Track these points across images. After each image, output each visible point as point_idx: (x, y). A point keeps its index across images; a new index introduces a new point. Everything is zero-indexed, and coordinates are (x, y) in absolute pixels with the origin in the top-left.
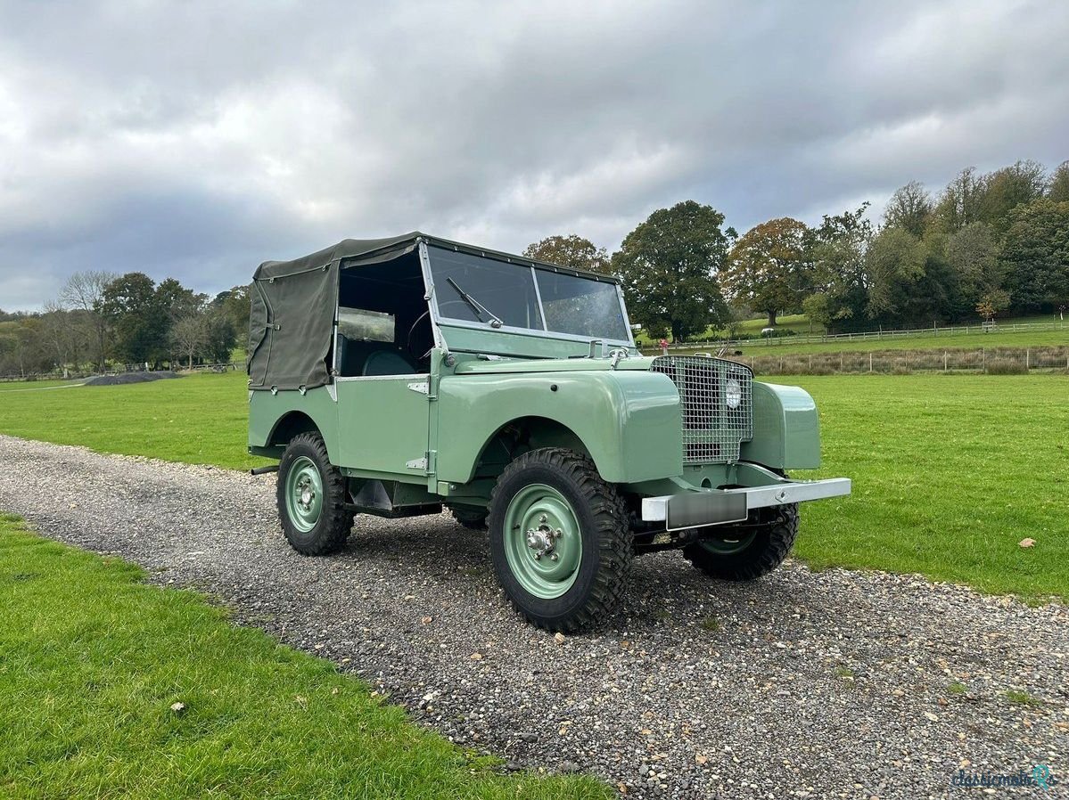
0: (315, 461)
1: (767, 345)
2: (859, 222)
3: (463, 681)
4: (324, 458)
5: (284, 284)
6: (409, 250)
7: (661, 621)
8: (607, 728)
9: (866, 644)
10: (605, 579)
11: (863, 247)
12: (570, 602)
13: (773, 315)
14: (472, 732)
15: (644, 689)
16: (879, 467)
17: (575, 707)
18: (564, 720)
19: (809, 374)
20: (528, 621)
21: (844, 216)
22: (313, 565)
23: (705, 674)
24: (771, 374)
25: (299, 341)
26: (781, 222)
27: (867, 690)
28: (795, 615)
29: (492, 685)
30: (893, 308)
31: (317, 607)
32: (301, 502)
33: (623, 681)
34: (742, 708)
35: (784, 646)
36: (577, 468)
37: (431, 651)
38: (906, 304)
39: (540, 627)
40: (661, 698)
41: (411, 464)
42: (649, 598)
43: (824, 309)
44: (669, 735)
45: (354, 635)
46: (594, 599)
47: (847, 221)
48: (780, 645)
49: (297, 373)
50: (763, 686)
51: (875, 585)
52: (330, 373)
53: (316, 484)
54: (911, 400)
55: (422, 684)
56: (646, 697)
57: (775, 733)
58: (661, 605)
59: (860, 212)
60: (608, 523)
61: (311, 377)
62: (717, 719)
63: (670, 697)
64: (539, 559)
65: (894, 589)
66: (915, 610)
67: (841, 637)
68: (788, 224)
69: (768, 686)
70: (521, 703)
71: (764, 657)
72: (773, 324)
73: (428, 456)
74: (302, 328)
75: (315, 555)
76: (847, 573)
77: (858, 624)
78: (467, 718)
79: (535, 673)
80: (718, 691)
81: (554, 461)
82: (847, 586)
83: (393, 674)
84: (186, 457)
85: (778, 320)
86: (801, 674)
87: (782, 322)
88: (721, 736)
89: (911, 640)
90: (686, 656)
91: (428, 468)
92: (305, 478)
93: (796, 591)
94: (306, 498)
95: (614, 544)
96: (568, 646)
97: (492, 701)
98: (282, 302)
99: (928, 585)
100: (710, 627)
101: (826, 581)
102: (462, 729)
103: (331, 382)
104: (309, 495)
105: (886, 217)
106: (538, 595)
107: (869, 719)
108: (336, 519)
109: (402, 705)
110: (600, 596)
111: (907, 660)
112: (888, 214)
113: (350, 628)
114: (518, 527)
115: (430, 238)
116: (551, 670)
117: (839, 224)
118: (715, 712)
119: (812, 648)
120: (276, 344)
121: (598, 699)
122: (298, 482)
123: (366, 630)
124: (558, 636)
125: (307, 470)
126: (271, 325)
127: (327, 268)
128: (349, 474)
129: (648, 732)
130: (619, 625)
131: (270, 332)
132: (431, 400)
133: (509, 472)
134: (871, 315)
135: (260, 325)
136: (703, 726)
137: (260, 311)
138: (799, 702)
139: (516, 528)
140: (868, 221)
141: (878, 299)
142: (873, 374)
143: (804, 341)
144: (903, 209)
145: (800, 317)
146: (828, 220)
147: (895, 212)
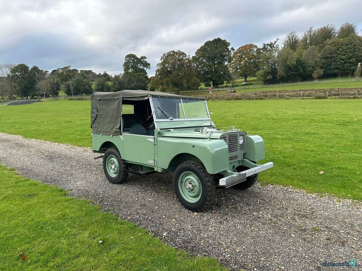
0: (116, 157)
1: (244, 89)
2: (275, 46)
3: (172, 229)
4: (119, 156)
5: (102, 101)
6: (146, 98)
7: (222, 207)
8: (213, 242)
9: (277, 212)
10: (208, 199)
11: (276, 54)
12: (199, 204)
13: (246, 78)
14: (179, 245)
15: (221, 230)
16: (280, 142)
17: (204, 236)
18: (202, 240)
19: (258, 99)
20: (186, 208)
22: (118, 188)
23: (236, 225)
24: (245, 100)
25: (109, 120)
26: (249, 45)
27: (278, 228)
28: (258, 203)
29: (180, 230)
30: (285, 76)
31: (124, 204)
32: (111, 168)
33: (215, 227)
34: (246, 235)
35: (256, 214)
36: (200, 168)
37: (161, 219)
38: (290, 74)
39: (189, 210)
40: (226, 232)
41: (149, 162)
42: (217, 198)
43: (263, 76)
44: (229, 244)
45: (138, 214)
46: (206, 204)
47: (271, 45)
48: (255, 214)
49: (109, 130)
50: (251, 228)
51: (279, 191)
52: (120, 132)
53: (116, 163)
55: (161, 230)
56: (222, 232)
57: (255, 242)
58: (221, 200)
59: (275, 42)
60: (209, 184)
61: (114, 132)
62: (240, 238)
63: (228, 232)
64: (189, 191)
65: (284, 192)
66: (290, 199)
67: (270, 210)
68: (251, 46)
69: (253, 228)
70: (189, 235)
71: (251, 218)
72: (246, 81)
73: (154, 160)
74: (109, 116)
75: (117, 184)
76: (271, 186)
77: (275, 205)
78: (176, 241)
79: (191, 225)
80: (240, 230)
81: (193, 165)
82: (271, 191)
83: (153, 227)
85: (248, 79)
86: (260, 223)
87: (249, 80)
88: (242, 244)
89: (289, 210)
90: (230, 219)
91: (154, 164)
92: (112, 161)
93: (258, 193)
94: (113, 167)
95: (211, 190)
96: (198, 216)
97: (181, 235)
98: (101, 106)
99: (294, 190)
100: (236, 208)
101: (266, 189)
102: (176, 244)
103: (121, 134)
104: (114, 166)
105: (284, 43)
106: (189, 201)
107: (278, 237)
108: (124, 174)
109: (158, 237)
111: (287, 217)
112: (285, 43)
113: (136, 211)
115: (152, 95)
116: (195, 224)
117: (268, 46)
118: (240, 236)
119: (263, 214)
120: (100, 120)
121: (209, 233)
122: (110, 162)
123: (141, 212)
124: (196, 213)
125: (113, 159)
126: (98, 113)
127: (117, 98)
128: (128, 162)
129: (224, 243)
130: (211, 208)
131: (98, 116)
132: (155, 144)
133: (179, 167)
134: (278, 78)
135: (95, 113)
136: (237, 241)
137: (94, 109)
138: (261, 232)
139: (182, 182)
140: (278, 45)
141: (281, 72)
142: (278, 99)
143: (256, 87)
144: (290, 41)
145: (255, 78)
146: (265, 45)
147: (287, 42)
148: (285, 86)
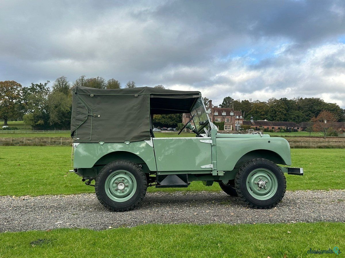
1: (8, 133)
2: (45, 88)
11: (46, 97)
13: (6, 121)
19: (36, 146)
21: (39, 85)
24: (20, 145)
26: (11, 82)
30: (59, 122)
32: (117, 189)
38: (64, 121)
41: (204, 166)
43: (32, 120)
49: (121, 136)
59: (46, 84)
61: (134, 137)
68: (13, 83)
72: (6, 124)
85: (8, 122)
87: (10, 124)
92: (119, 179)
94: (121, 187)
98: (98, 105)
103: (148, 139)
105: (53, 87)
112: (54, 87)
117: (38, 87)
120: (97, 123)
122: (114, 182)
125: (121, 176)
127: (139, 96)
131: (91, 118)
132: (212, 146)
134: (51, 124)
135: (83, 114)
140: (49, 88)
141: (53, 117)
143: (25, 132)
144: (60, 85)
145: (21, 122)
146: (33, 85)
147: (57, 86)
148: (59, 133)
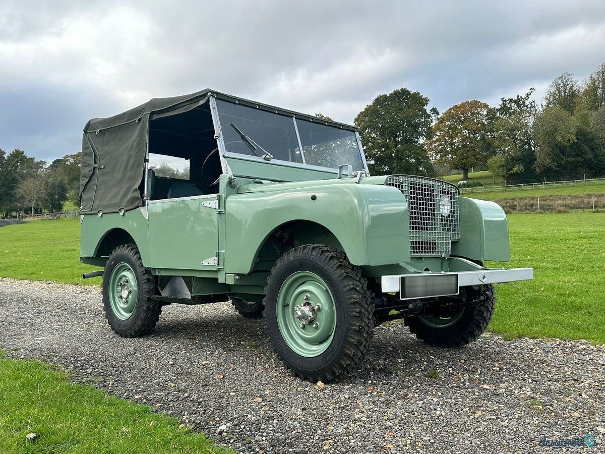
0: (132, 265)
2: (527, 103)
3: (249, 416)
4: (138, 263)
5: (106, 134)
6: (202, 102)
7: (396, 373)
8: (360, 444)
9: (550, 386)
10: (354, 339)
11: (531, 121)
12: (328, 358)
13: (466, 172)
14: (257, 450)
15: (386, 418)
16: (549, 272)
17: (335, 431)
18: (327, 440)
20: (297, 375)
21: (516, 98)
22: (131, 344)
23: (431, 407)
25: (118, 176)
26: (470, 104)
27: (553, 414)
28: (495, 368)
29: (270, 418)
30: (553, 165)
31: (135, 371)
32: (121, 297)
33: (370, 413)
34: (461, 428)
35: (489, 388)
36: (332, 258)
37: (223, 398)
38: (563, 162)
39: (306, 379)
40: (399, 423)
41: (205, 262)
42: (385, 359)
43: (503, 166)
44: (407, 448)
45: (164, 389)
46: (347, 355)
47: (518, 102)
48: (486, 387)
49: (117, 200)
50: (475, 413)
51: (553, 348)
52: (142, 198)
53: (133, 283)
54: (569, 229)
55: (218, 419)
56: (388, 423)
57: (487, 444)
58: (395, 363)
59: (528, 95)
60: (356, 297)
61: (128, 202)
62: (442, 436)
63: (405, 423)
64: (304, 328)
65: (567, 350)
66: (583, 364)
67: (530, 381)
68: (475, 104)
69: (479, 413)
70: (294, 429)
71: (474, 394)
72: (466, 178)
73: (218, 255)
74: (121, 165)
75: (132, 337)
76: (532, 341)
77: (542, 373)
78: (253, 440)
79: (303, 410)
80: (441, 418)
81: (314, 253)
82: (532, 349)
83: (195, 413)
84: (31, 276)
85: (470, 175)
86: (503, 405)
87: (473, 176)
88: (446, 448)
89: (582, 382)
90: (416, 395)
91: (218, 264)
92: (124, 279)
93: (494, 353)
94: (125, 294)
95: (360, 312)
96: (327, 391)
97: (271, 429)
98: (105, 147)
99: (592, 347)
100: (433, 376)
101: (516, 346)
102: (250, 448)
103: (144, 205)
104: (127, 292)
105: (547, 99)
106: (304, 355)
107: (556, 433)
108: (148, 308)
109: (203, 433)
110: (350, 352)
111: (580, 395)
112: (548, 97)
113: (161, 384)
114: (288, 305)
115: (218, 93)
116: (315, 407)
117: (513, 104)
118: (441, 431)
119: (510, 388)
120: (101, 180)
121: (352, 425)
122: (118, 282)
123: (173, 385)
124: (320, 384)
125: (125, 273)
126: (97, 165)
127: (140, 120)
128: (158, 273)
129: (391, 446)
130: (365, 376)
131: (97, 171)
132: (220, 213)
133: (280, 264)
134: (538, 170)
135: (89, 165)
136: (432, 441)
137: (89, 155)
138: (503, 423)
139: (286, 306)
140: (534, 102)
141: (542, 156)
142: (540, 213)
143: (489, 190)
144: (559, 93)
145: (486, 173)
146: (504, 101)
147: (553, 95)
148: (553, 188)
